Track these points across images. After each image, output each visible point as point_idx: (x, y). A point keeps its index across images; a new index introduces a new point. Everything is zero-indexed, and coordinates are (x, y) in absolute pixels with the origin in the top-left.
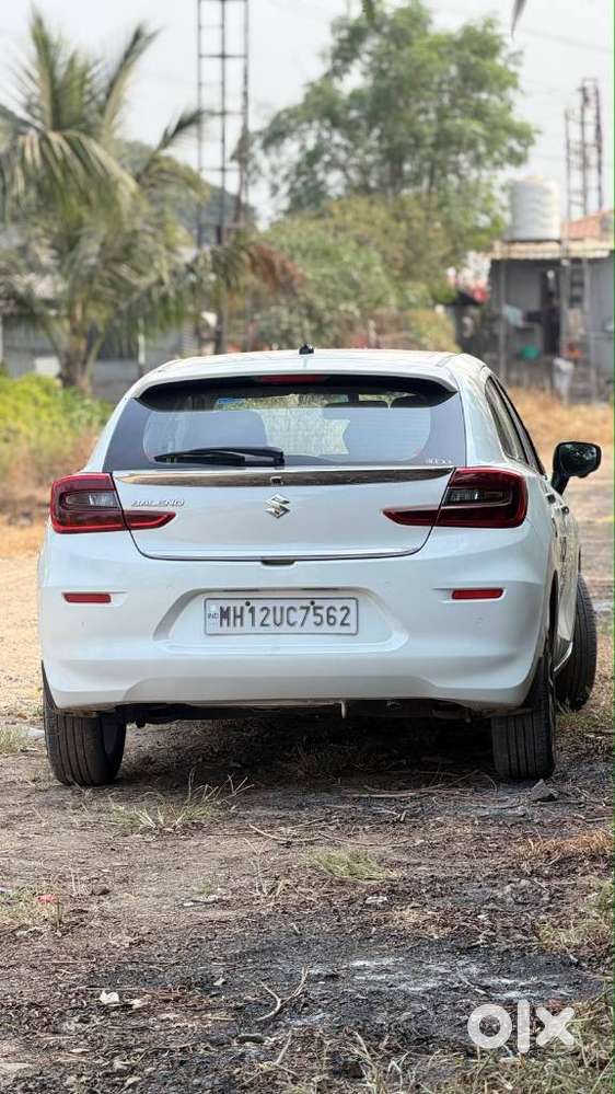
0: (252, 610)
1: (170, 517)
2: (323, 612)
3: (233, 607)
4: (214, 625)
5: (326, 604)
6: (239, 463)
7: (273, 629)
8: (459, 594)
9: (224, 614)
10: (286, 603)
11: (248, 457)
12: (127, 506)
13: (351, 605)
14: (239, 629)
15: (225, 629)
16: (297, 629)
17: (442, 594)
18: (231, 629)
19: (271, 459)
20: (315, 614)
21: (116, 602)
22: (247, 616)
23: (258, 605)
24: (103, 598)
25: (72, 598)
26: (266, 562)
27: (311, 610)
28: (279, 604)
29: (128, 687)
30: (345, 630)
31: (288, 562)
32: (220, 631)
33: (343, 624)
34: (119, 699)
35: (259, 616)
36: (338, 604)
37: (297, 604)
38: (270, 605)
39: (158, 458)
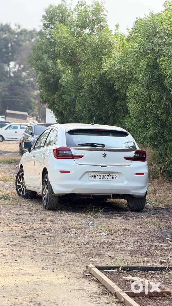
0: (98, 175)
1: (83, 156)
2: (111, 176)
3: (94, 175)
4: (90, 178)
5: (112, 175)
6: (96, 146)
7: (102, 179)
8: (137, 174)
9: (92, 176)
10: (104, 175)
11: (97, 145)
12: (73, 154)
13: (117, 175)
14: (95, 179)
15: (92, 179)
16: (106, 179)
17: (134, 174)
18: (94, 179)
19: (102, 146)
20: (110, 177)
21: (71, 173)
22: (97, 176)
23: (99, 174)
24: (69, 172)
25: (61, 172)
26: (102, 166)
27: (109, 176)
28: (103, 174)
29: (72, 190)
30: (116, 180)
31: (105, 166)
32: (91, 179)
33: (115, 179)
34: (70, 192)
35: (99, 177)
36: (114, 175)
37: (106, 175)
38: (101, 175)
39: (79, 145)
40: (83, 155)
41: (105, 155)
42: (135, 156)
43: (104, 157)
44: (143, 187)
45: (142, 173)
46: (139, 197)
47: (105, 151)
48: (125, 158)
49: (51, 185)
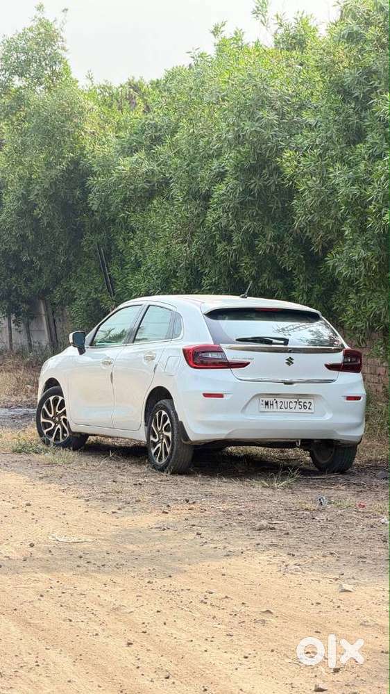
0: (276, 402)
1: (248, 363)
2: (302, 404)
3: (269, 400)
4: (263, 408)
5: (303, 401)
6: (270, 343)
7: (284, 410)
8: (349, 398)
9: (267, 404)
10: (289, 400)
11: (274, 341)
12: (229, 359)
13: (312, 401)
14: (271, 410)
15: (267, 410)
16: (293, 410)
17: (343, 398)
18: (269, 410)
19: (282, 342)
20: (299, 405)
21: (226, 397)
22: (275, 404)
23: (279, 400)
24: (221, 396)
25: (206, 395)
26: (285, 384)
27: (298, 403)
28: (286, 400)
29: (228, 432)
30: (309, 411)
31: (290, 383)
33: (309, 409)
34: (223, 437)
35: (279, 405)
36: (307, 401)
37: (293, 400)
38: (283, 400)
39: (237, 340)
40: (248, 361)
41: (290, 361)
42: (344, 362)
43: (289, 365)
44: (358, 425)
45: (358, 395)
46: (349, 444)
47: (290, 352)
48: (327, 366)
49: (181, 422)
